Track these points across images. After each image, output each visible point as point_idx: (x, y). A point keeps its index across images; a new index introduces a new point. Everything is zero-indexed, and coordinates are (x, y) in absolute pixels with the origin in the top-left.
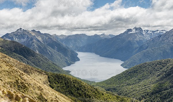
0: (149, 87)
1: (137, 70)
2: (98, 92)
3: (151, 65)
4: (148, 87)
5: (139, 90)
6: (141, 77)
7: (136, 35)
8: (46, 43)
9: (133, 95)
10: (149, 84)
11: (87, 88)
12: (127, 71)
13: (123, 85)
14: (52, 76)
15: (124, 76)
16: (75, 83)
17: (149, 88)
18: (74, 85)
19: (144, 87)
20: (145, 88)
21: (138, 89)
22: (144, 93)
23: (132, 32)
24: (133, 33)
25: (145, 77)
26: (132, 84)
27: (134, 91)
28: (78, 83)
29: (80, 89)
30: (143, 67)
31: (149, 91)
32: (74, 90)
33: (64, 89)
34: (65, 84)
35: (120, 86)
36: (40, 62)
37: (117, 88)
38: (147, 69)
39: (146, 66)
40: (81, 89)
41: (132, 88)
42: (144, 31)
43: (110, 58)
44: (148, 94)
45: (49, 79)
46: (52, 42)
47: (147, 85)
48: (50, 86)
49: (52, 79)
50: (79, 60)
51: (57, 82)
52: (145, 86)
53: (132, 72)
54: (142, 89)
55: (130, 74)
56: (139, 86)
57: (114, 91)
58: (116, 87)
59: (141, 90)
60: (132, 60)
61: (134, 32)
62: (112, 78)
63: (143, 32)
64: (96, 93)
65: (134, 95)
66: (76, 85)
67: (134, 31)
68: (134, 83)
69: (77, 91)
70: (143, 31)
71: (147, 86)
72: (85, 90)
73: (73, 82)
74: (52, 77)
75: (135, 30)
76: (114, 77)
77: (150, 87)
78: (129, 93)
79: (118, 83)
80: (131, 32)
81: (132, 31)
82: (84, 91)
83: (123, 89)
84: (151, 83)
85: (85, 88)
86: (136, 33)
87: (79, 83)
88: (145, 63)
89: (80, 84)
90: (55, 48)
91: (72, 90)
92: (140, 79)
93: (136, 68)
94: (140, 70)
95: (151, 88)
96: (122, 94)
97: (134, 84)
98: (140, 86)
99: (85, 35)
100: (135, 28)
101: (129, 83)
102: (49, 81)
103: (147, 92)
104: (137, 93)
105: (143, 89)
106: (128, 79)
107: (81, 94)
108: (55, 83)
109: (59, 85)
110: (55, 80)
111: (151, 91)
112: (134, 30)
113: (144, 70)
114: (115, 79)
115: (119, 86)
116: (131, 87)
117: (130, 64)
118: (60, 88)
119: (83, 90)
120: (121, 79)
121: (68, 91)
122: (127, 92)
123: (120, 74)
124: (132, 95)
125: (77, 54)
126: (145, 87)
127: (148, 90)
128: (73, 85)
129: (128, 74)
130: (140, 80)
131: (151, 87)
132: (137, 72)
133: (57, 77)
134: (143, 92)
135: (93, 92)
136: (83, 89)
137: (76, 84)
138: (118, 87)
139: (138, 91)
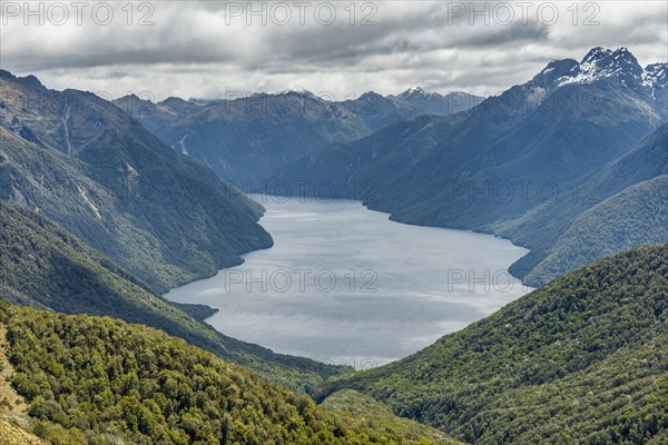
0: (638, 388)
1: (584, 295)
2: (307, 420)
3: (661, 263)
4: (631, 391)
5: (580, 411)
6: (603, 336)
7: (601, 95)
8: (76, 144)
9: (547, 435)
10: (640, 372)
11: (241, 396)
12: (525, 303)
13: (498, 383)
14: (31, 326)
15: (508, 330)
16: (168, 367)
17: (637, 393)
18: (162, 382)
19: (609, 394)
20: (616, 395)
21: (576, 402)
22: (605, 425)
23: (580, 78)
24: (586, 85)
25: (627, 333)
26: (552, 376)
27: (553, 413)
28: (190, 368)
29: (193, 400)
30: (619, 274)
31: (634, 414)
32: (156, 405)
33: (98, 402)
34: (110, 372)
35: (483, 389)
36: (19, 253)
37: (465, 400)
38: (640, 287)
39: (634, 273)
40: (200, 404)
41: (544, 401)
42: (650, 68)
43: (451, 228)
44: (625, 432)
45: (13, 344)
46: (108, 138)
47: (630, 380)
48: (14, 385)
49: (30, 343)
50: (265, 241)
51: (62, 361)
52: (618, 383)
53: (555, 308)
54: (595, 405)
55: (541, 318)
56: (585, 384)
57: (446, 418)
58: (459, 396)
59: (592, 411)
60: (573, 241)
61: (590, 78)
62: (442, 341)
63: (643, 75)
64: (293, 426)
65: (552, 438)
66: (170, 381)
67: (588, 74)
68: (563, 369)
69: (177, 412)
70: (641, 70)
71: (624, 387)
72: (229, 409)
73: (160, 365)
74: (32, 337)
75: (598, 64)
76: (452, 335)
77: (641, 393)
78: (524, 430)
79: (470, 374)
80: (571, 80)
81: (578, 71)
82: (217, 412)
83: (498, 405)
84: (650, 366)
85: (226, 394)
86: (601, 84)
87: (195, 367)
88: (629, 255)
89: (199, 373)
90: (127, 173)
91: (146, 410)
92: (596, 348)
93: (579, 284)
94: (598, 296)
95: (647, 397)
96: (488, 432)
97: (560, 374)
98: (591, 384)
99: (306, 96)
100: (597, 56)
101: (536, 371)
102: (14, 361)
103: (624, 421)
104: (570, 424)
105: (603, 400)
106: (530, 349)
107: (198, 432)
108: (46, 370)
109: (68, 382)
110: (50, 350)
111: (643, 415)
112: (591, 66)
113: (622, 296)
114: (457, 347)
115: (475, 386)
116: (539, 391)
117: (564, 263)
118: (73, 396)
119: (213, 408)
120: (494, 348)
121: (124, 417)
122: (515, 422)
123: (491, 318)
124: (538, 436)
125: (262, 211)
126: (617, 389)
127: (631, 406)
128: (155, 382)
129: (532, 319)
130: (598, 353)
131: (646, 389)
132: (583, 309)
133: (63, 337)
134: (601, 421)
135: (274, 422)
136: (211, 405)
137: (177, 374)
138: (469, 393)
139: (576, 415)
